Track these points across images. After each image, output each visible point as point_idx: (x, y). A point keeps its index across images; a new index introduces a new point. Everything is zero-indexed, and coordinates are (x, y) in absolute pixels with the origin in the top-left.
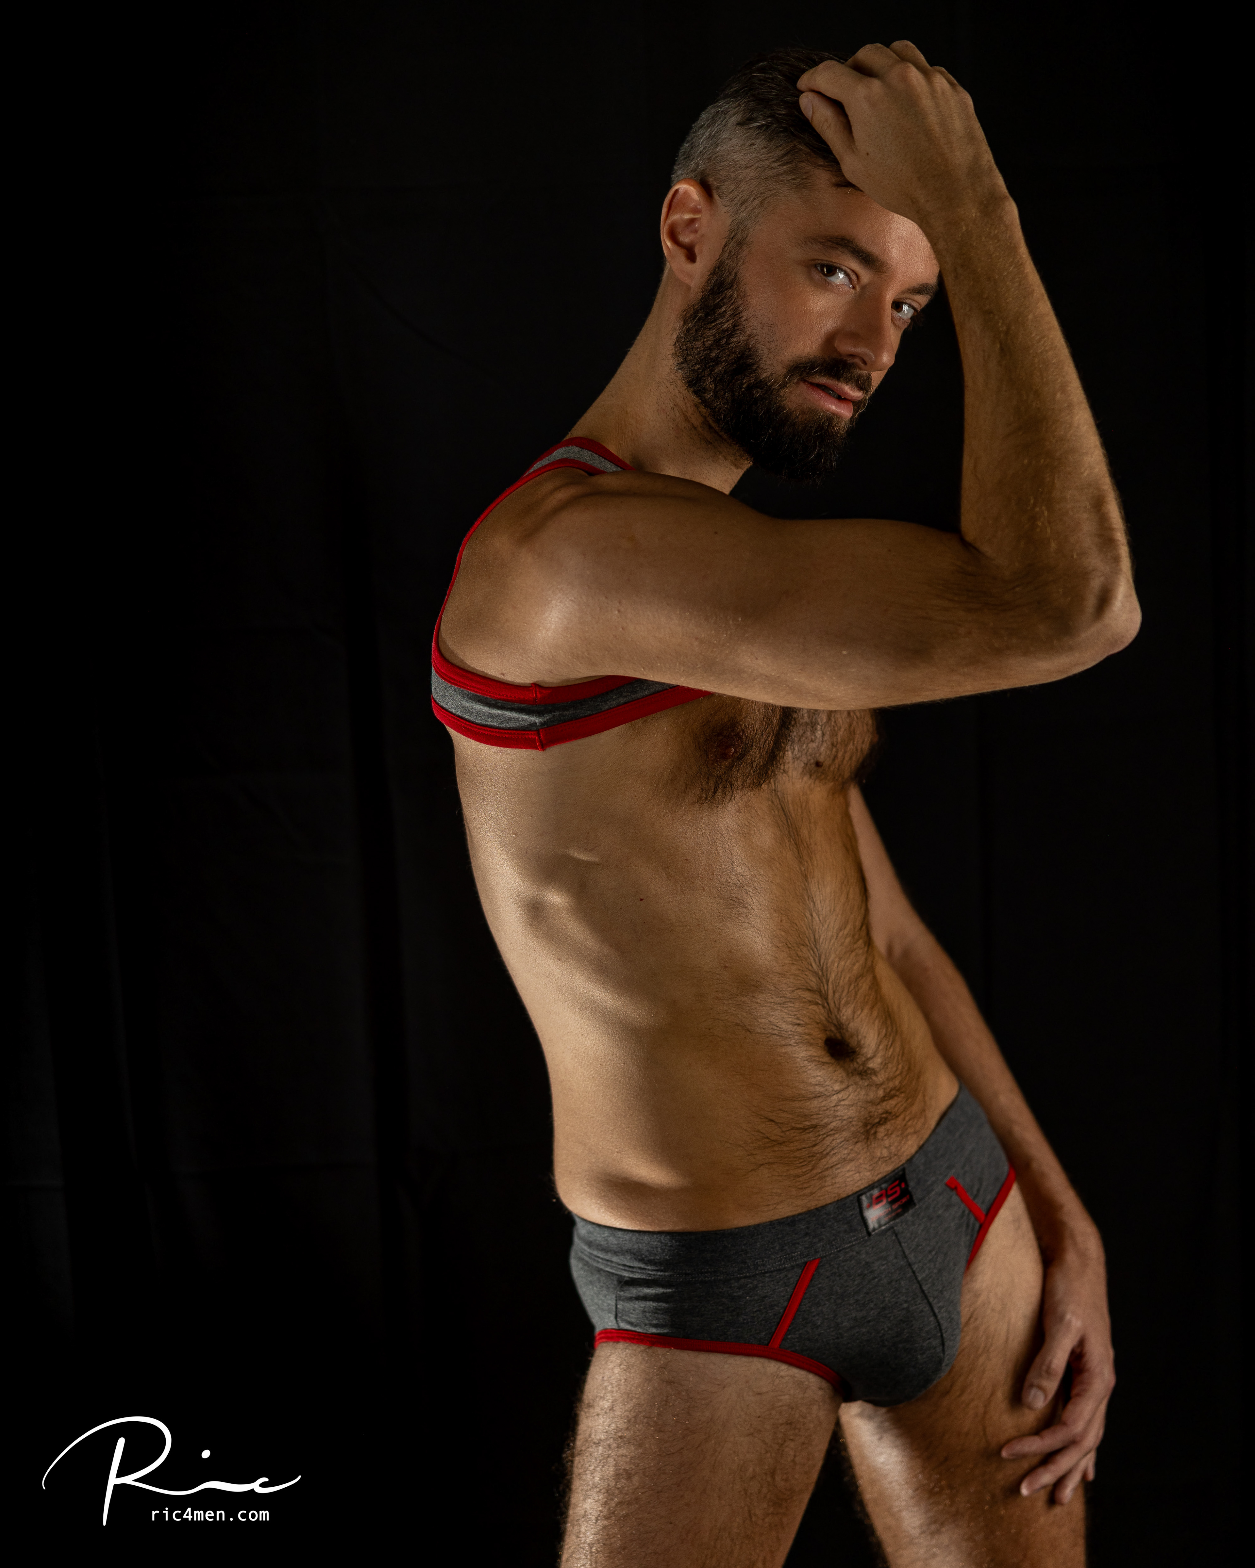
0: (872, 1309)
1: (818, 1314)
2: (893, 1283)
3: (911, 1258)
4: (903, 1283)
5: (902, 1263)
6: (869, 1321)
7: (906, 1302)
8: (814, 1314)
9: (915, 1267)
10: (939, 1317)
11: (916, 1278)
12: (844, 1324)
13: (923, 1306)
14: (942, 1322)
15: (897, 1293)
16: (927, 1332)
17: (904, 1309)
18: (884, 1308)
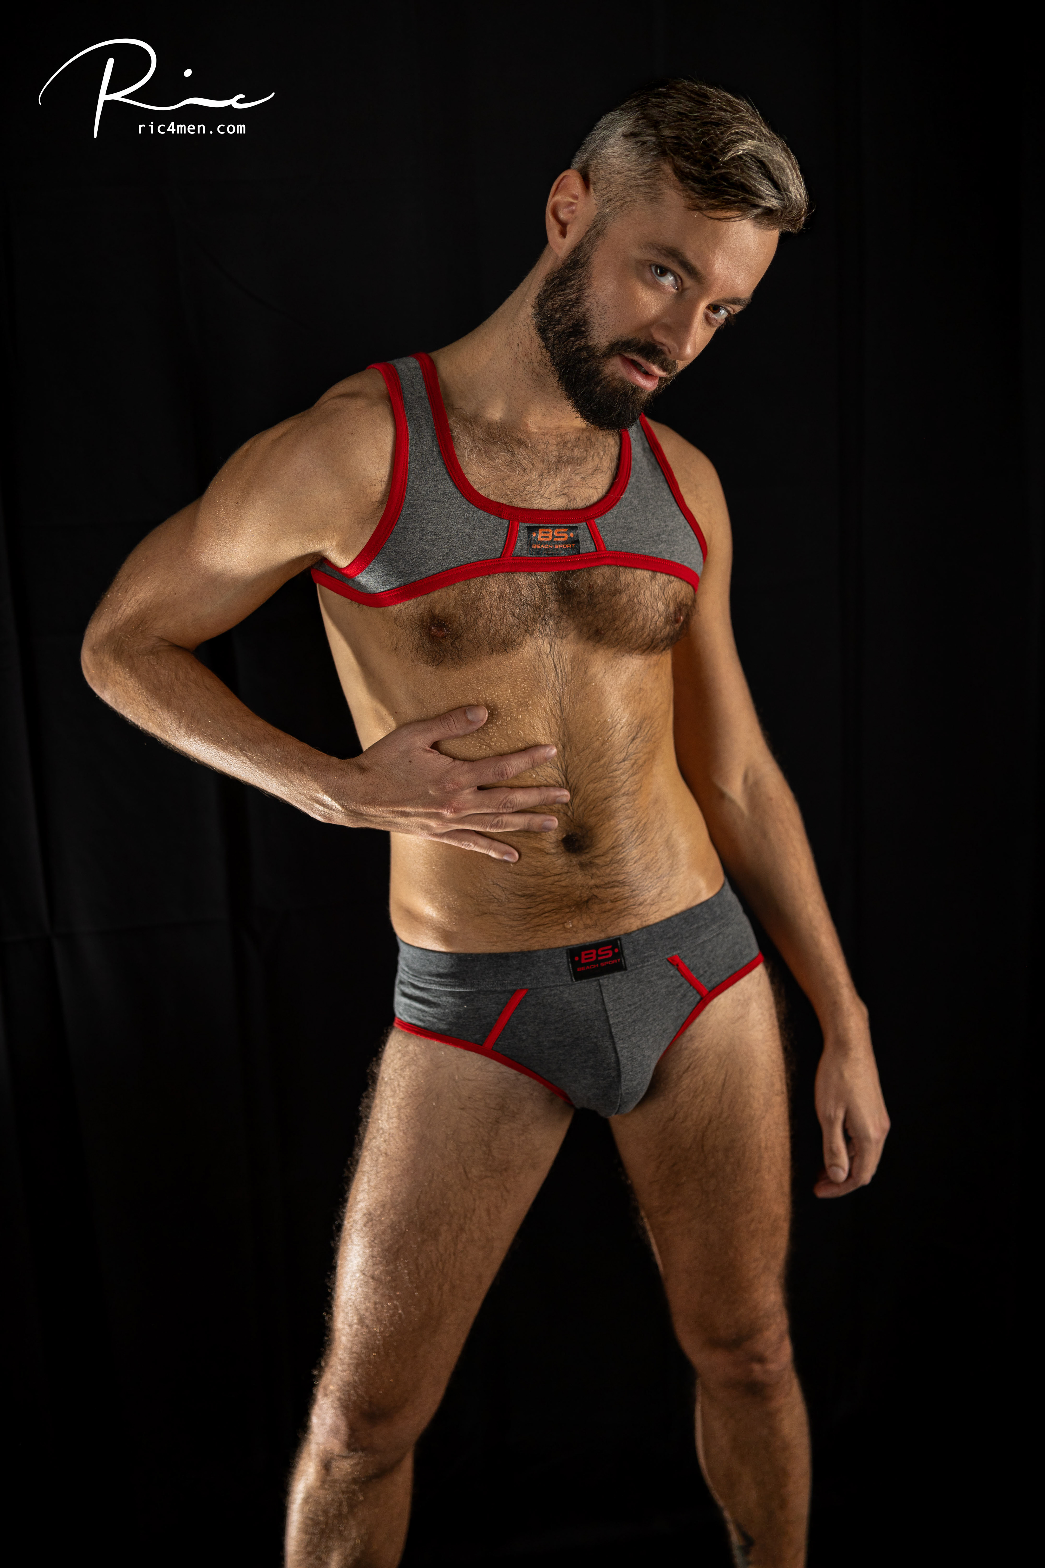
0: (568, 1037)
1: (523, 1031)
2: (589, 1022)
3: (609, 1006)
4: (596, 1023)
5: (600, 1008)
6: (565, 1046)
7: (596, 1037)
8: (521, 1030)
9: (610, 1013)
10: (620, 1055)
11: (608, 1021)
12: (545, 1043)
13: (608, 1043)
14: (621, 1058)
15: (590, 1029)
16: (608, 1064)
17: (592, 1043)
18: (578, 1039)
